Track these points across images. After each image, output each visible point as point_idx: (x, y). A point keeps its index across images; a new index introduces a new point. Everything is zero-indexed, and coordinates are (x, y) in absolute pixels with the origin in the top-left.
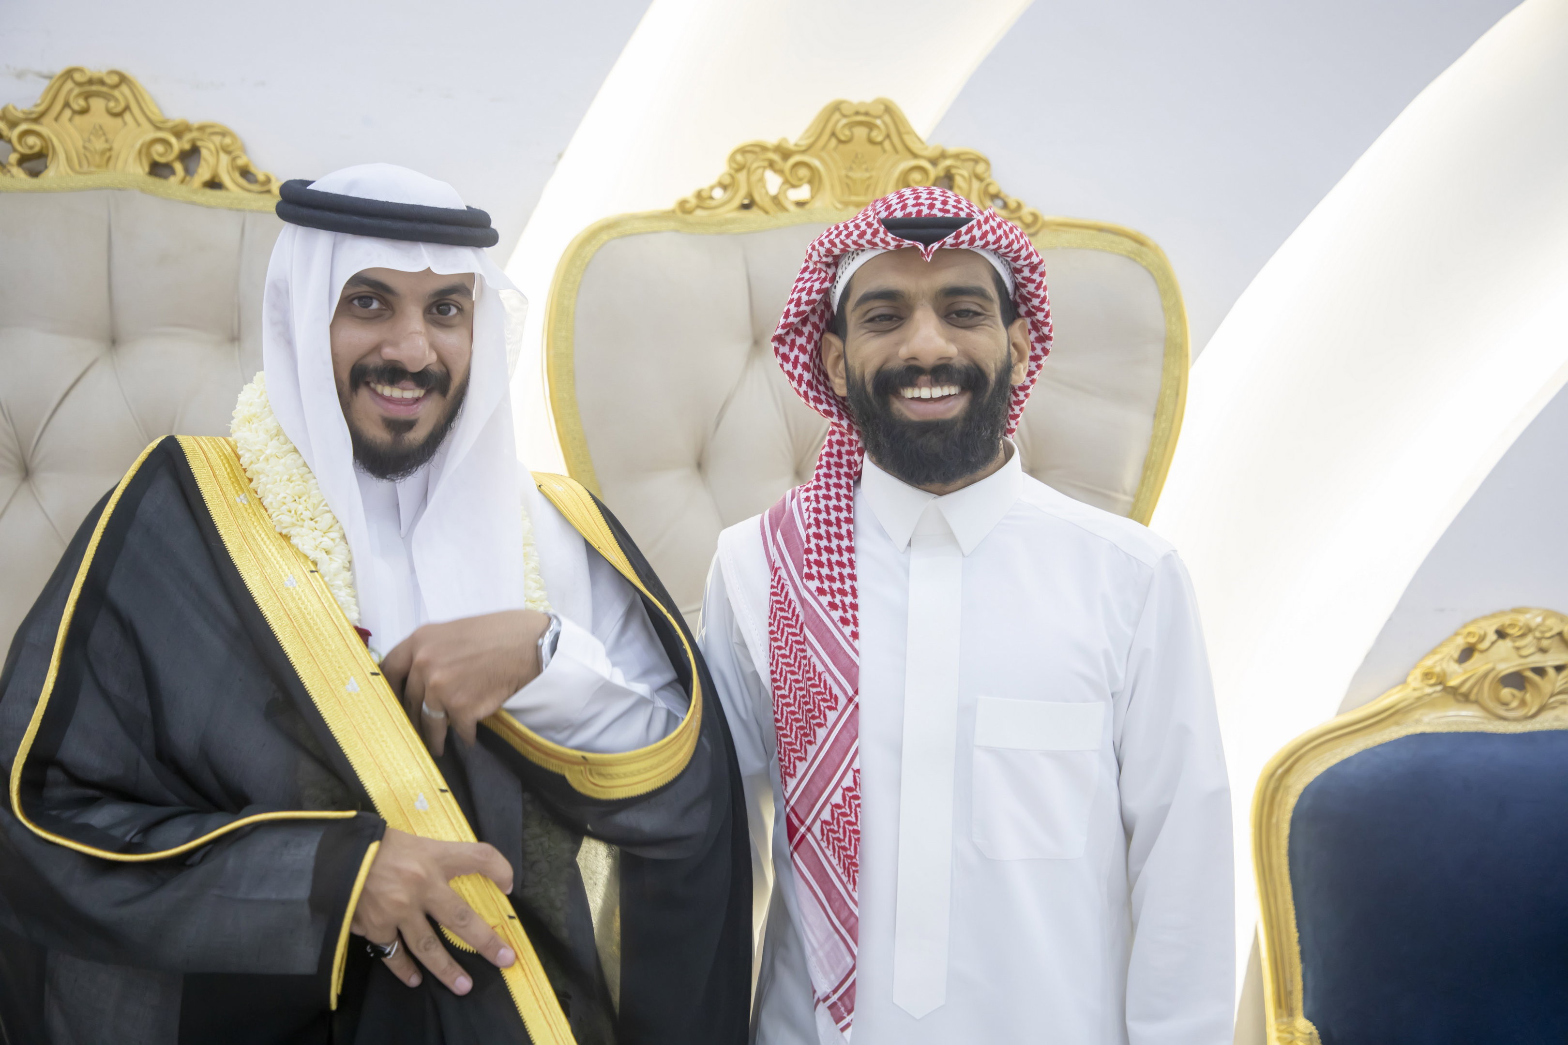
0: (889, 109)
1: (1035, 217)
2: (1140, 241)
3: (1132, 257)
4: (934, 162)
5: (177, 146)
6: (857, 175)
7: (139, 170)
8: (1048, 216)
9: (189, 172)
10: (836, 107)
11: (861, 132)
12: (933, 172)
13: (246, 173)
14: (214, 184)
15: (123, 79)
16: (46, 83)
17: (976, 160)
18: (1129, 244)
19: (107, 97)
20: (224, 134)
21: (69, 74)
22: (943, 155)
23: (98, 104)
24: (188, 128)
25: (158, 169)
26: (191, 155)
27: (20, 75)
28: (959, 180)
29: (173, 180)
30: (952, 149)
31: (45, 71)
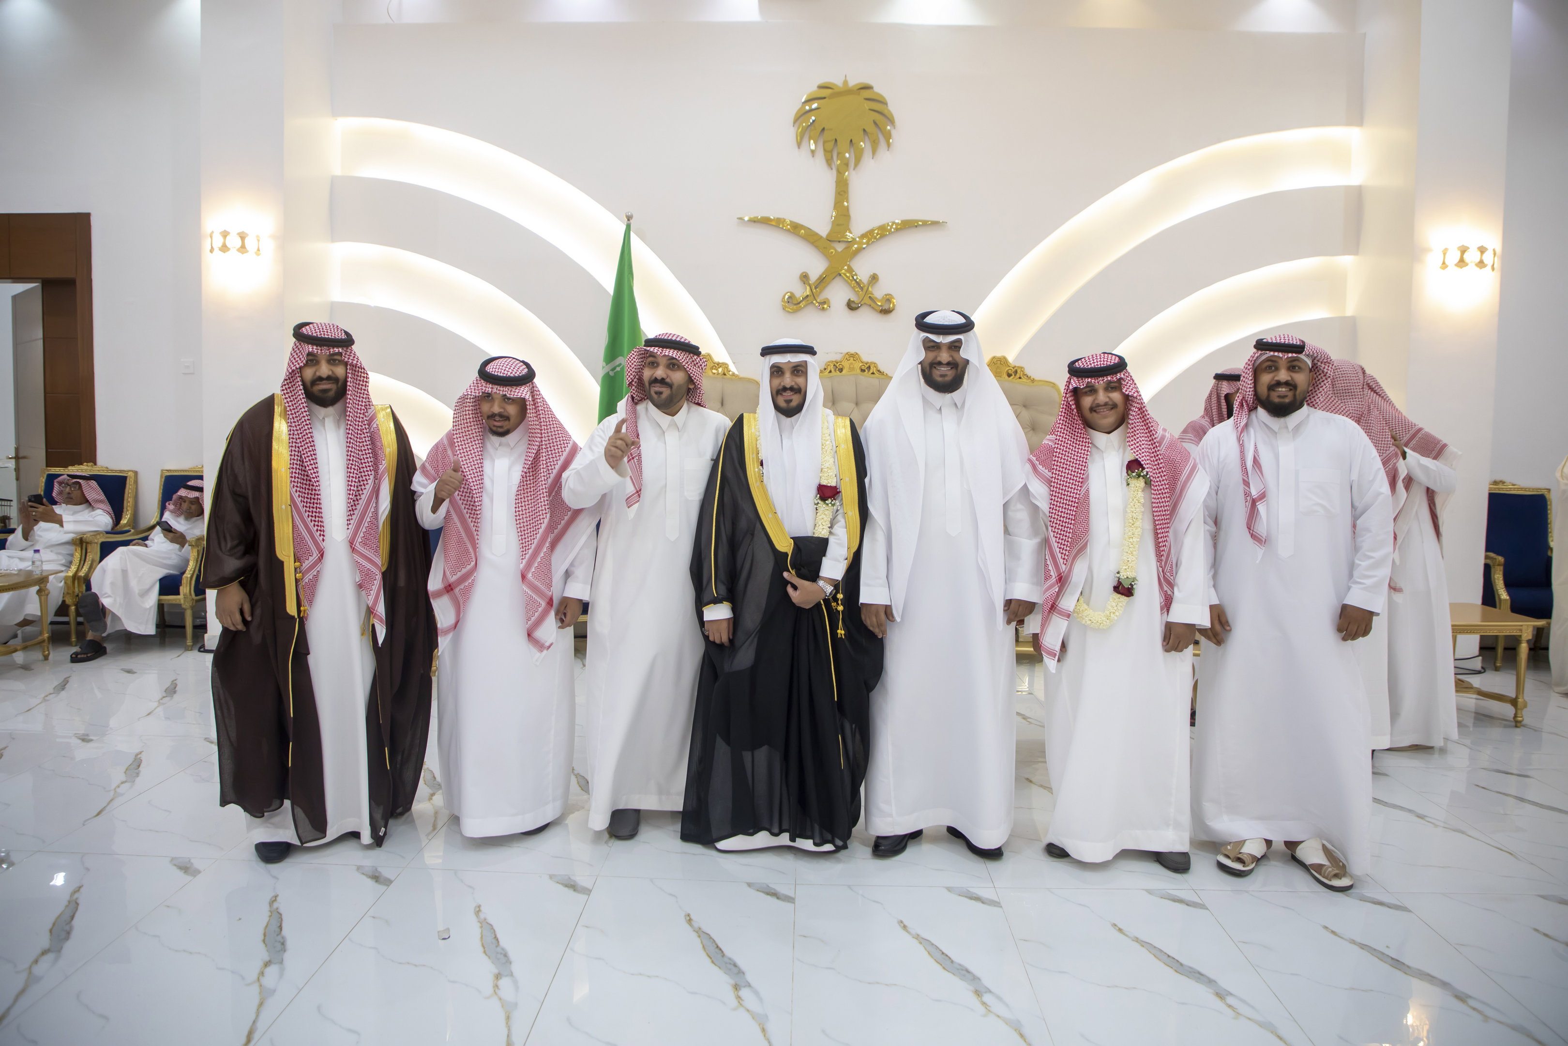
0: (1005, 358)
1: (1034, 379)
2: (1054, 384)
3: (1053, 387)
4: (1013, 368)
5: (866, 366)
6: (998, 370)
7: (859, 371)
8: (1036, 379)
9: (869, 371)
10: (994, 357)
11: (999, 362)
12: (1013, 370)
13: (879, 371)
14: (873, 373)
15: (857, 354)
16: (843, 355)
17: (1022, 368)
18: (1052, 385)
19: (854, 357)
20: (875, 364)
21: (847, 353)
22: (1015, 367)
23: (852, 359)
24: (868, 363)
25: (863, 371)
26: (869, 368)
27: (836, 353)
28: (1018, 372)
29: (866, 373)
30: (1017, 365)
31: (840, 352)
